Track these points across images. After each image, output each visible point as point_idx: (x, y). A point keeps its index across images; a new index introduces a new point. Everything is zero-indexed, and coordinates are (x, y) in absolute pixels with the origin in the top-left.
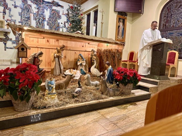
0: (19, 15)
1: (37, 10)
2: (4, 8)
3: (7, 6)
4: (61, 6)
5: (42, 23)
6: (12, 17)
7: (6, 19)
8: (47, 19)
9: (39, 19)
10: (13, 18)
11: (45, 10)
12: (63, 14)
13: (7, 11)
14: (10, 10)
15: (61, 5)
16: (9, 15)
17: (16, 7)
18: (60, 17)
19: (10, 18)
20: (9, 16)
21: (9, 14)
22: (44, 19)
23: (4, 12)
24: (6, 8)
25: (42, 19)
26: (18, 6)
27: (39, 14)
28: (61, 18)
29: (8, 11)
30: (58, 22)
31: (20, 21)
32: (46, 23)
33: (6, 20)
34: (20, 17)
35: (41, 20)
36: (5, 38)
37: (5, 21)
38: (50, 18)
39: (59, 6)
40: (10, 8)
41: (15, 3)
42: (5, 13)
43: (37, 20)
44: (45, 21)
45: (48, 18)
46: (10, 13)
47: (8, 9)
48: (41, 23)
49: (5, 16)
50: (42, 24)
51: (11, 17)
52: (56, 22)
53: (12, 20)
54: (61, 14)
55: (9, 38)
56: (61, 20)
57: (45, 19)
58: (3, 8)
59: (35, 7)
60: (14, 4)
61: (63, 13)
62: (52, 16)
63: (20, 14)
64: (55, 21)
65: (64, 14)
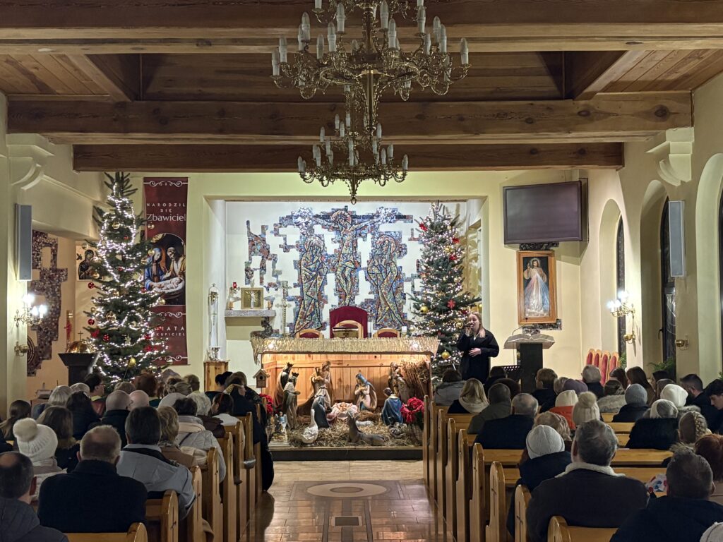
0: (295, 268)
1: (337, 246)
2: (263, 257)
3: (269, 252)
4: (404, 217)
5: (351, 276)
6: (279, 276)
7: (266, 283)
8: (364, 264)
9: (345, 268)
10: (281, 278)
11: (360, 240)
12: (412, 239)
13: (269, 263)
14: (275, 261)
15: (404, 214)
16: (273, 272)
17: (286, 249)
18: (402, 250)
19: (276, 279)
20: (273, 276)
21: (272, 270)
22: (357, 266)
23: (263, 268)
24: (267, 258)
25: (353, 266)
26: (292, 247)
27: (343, 255)
28: (406, 253)
29: (271, 262)
30: (398, 265)
31: (297, 282)
32: (361, 274)
33: (267, 286)
34: (296, 272)
35: (348, 269)
36: (263, 329)
37: (265, 289)
38: (373, 258)
39: (400, 217)
40: (274, 255)
41: (285, 239)
42: (265, 270)
43: (338, 272)
44: (361, 269)
45: (369, 259)
46: (274, 266)
47: (270, 259)
48: (349, 279)
49: (265, 276)
50: (352, 279)
51: (276, 276)
52: (393, 266)
53: (279, 283)
54: (405, 240)
55: (272, 330)
56: (406, 256)
57: (359, 263)
58: (260, 258)
59: (332, 239)
60: (282, 242)
61: (412, 234)
62: (379, 252)
63: (297, 265)
64: (388, 264)
65: (414, 239)
